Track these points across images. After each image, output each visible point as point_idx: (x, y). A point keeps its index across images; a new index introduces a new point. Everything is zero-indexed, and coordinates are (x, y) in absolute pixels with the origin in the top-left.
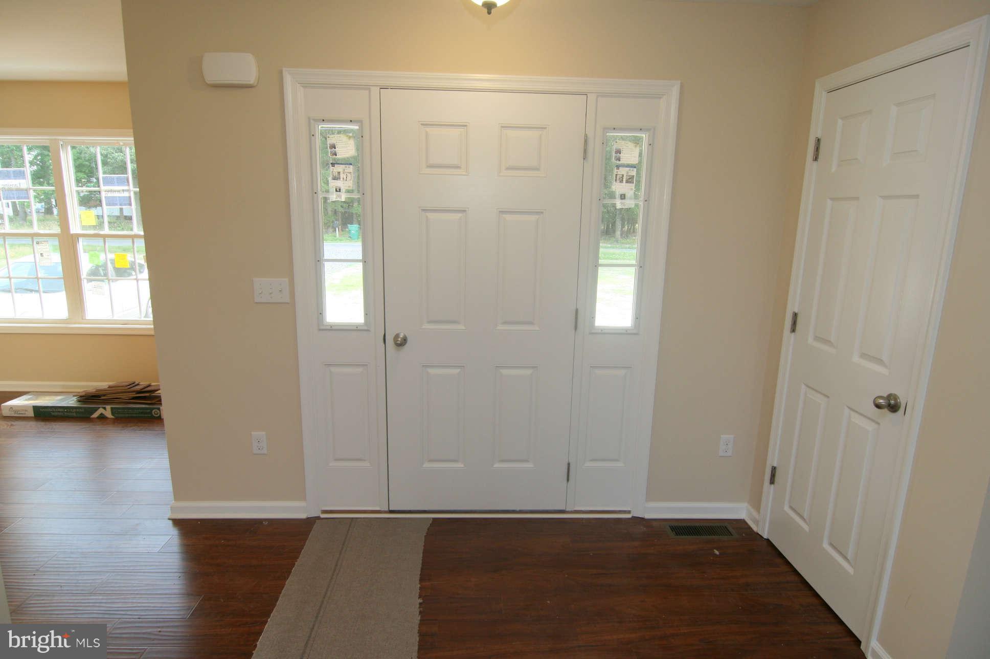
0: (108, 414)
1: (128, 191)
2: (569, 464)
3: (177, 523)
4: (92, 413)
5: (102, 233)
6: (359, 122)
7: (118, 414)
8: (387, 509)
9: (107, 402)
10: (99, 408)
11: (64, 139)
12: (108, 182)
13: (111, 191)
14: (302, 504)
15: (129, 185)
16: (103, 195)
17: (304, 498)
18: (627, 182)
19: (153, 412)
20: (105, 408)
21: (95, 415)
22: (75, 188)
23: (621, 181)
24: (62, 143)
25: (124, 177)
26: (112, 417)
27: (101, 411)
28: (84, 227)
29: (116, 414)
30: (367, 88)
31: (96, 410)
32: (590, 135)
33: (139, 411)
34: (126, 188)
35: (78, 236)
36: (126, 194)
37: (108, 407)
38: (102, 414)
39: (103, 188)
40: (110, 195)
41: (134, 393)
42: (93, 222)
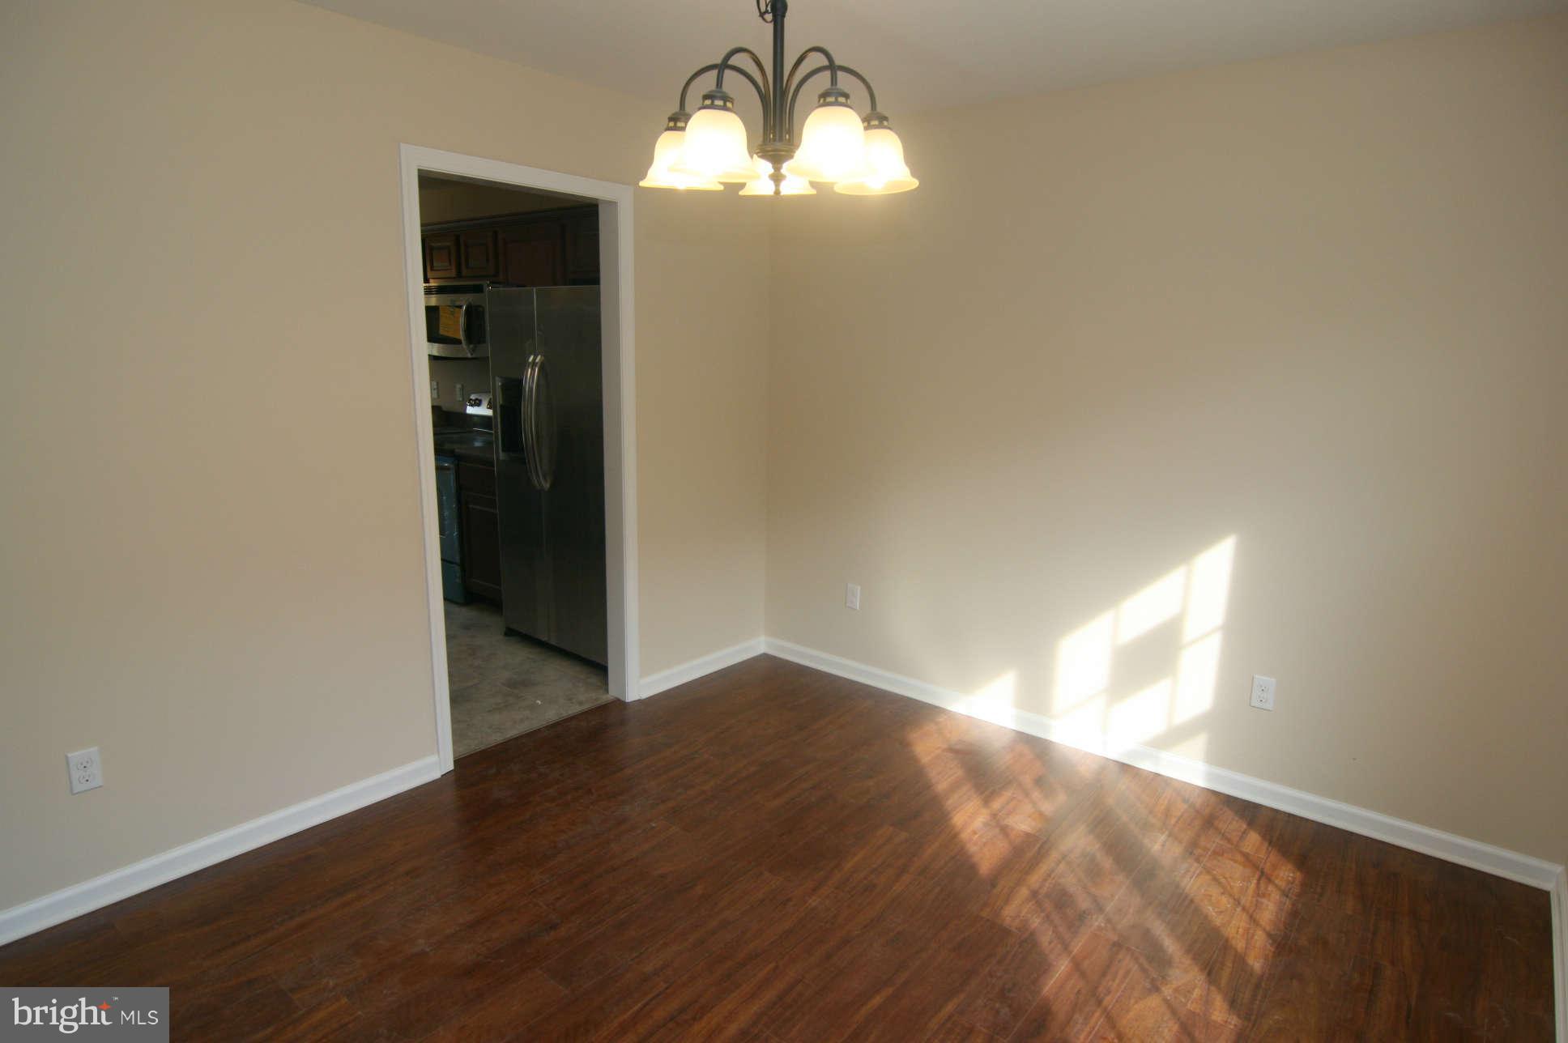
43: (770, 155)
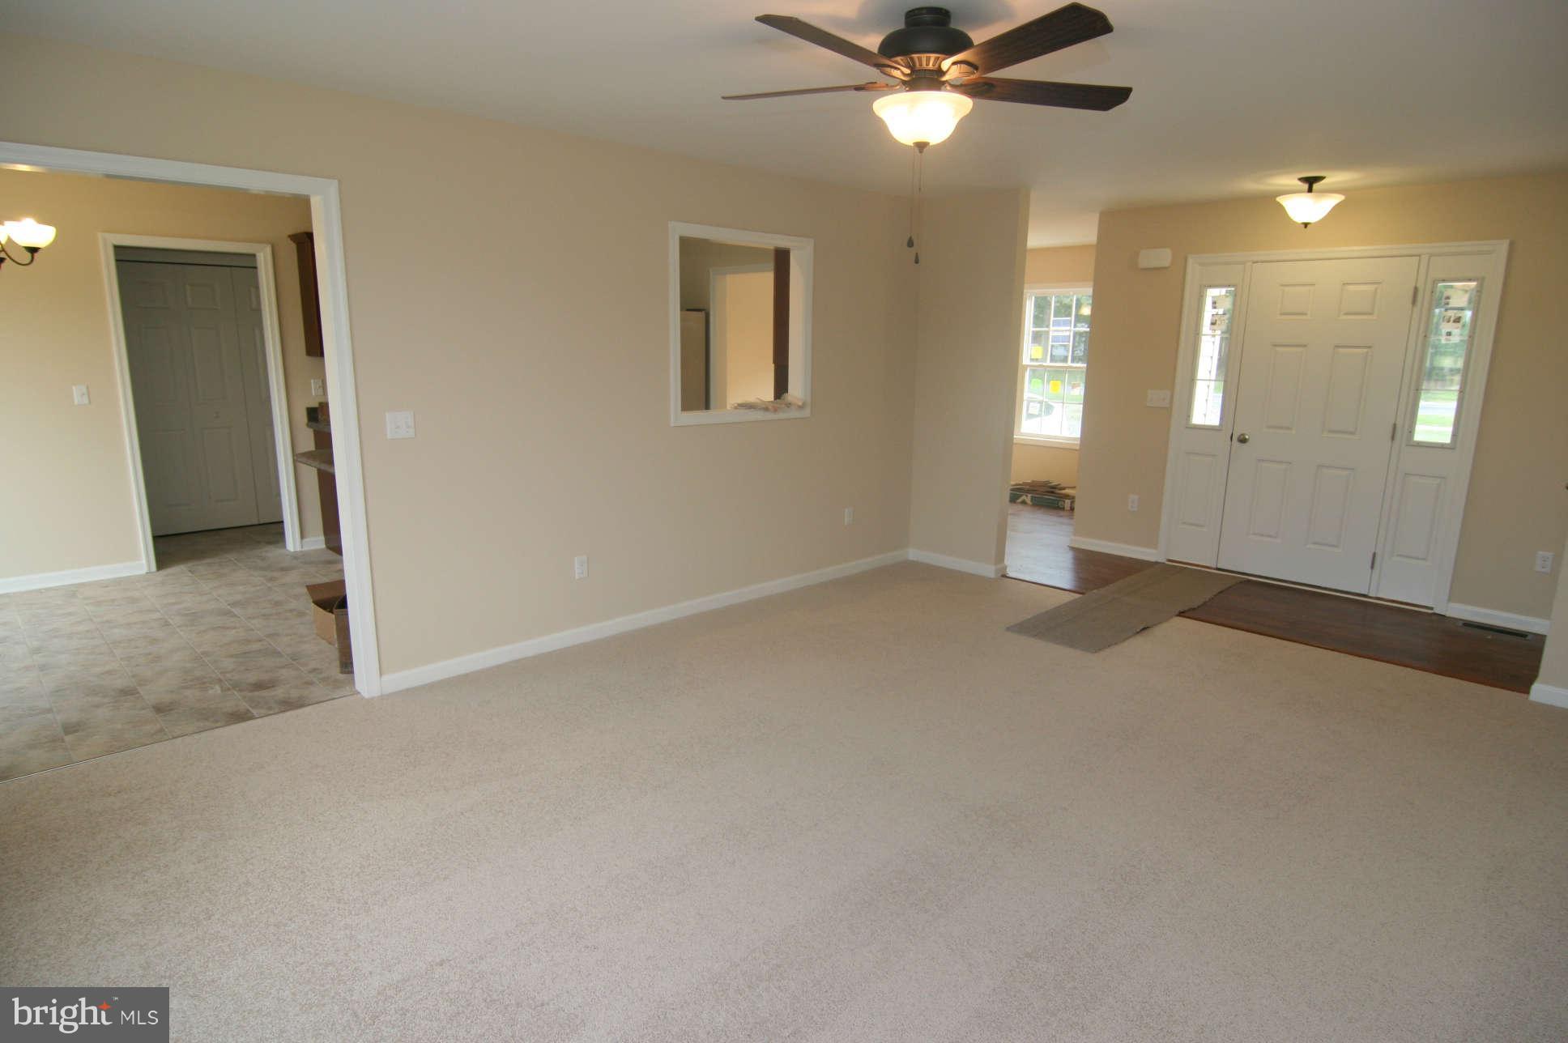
0: (1029, 499)
1: (1070, 331)
2: (1374, 555)
3: (1073, 549)
4: (1017, 499)
5: (1044, 364)
6: (1233, 286)
8: (1215, 567)
9: (1028, 491)
10: (1024, 495)
12: (1056, 324)
13: (1057, 331)
14: (1154, 551)
15: (1071, 326)
16: (1051, 334)
17: (1156, 548)
18: (1454, 321)
20: (1027, 496)
21: (1020, 500)
22: (1032, 329)
23: (1449, 321)
25: (1068, 320)
26: (1031, 501)
27: (1024, 497)
28: (1032, 360)
29: (1034, 501)
30: (1243, 263)
31: (1021, 496)
32: (1420, 286)
33: (1050, 501)
34: (1068, 328)
35: (1028, 366)
36: (1068, 333)
37: (1029, 495)
38: (1024, 500)
39: (1052, 328)
40: (1055, 334)
41: (1047, 488)
42: (1039, 356)
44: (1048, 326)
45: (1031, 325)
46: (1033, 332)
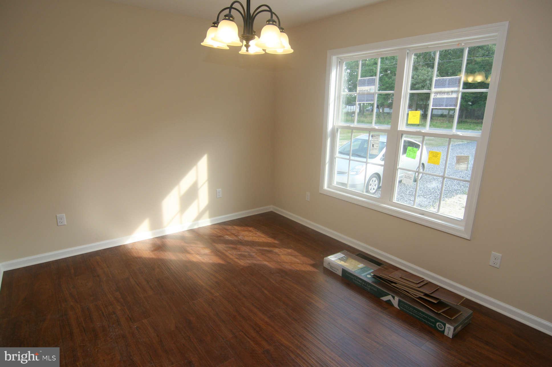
0: (395, 302)
1: (457, 92)
4: (383, 296)
5: (423, 131)
7: (403, 307)
10: (389, 295)
11: (410, 48)
12: (439, 84)
13: (440, 93)
15: (459, 86)
16: (432, 96)
19: (438, 324)
20: (394, 297)
21: (385, 299)
22: (410, 91)
24: (408, 51)
25: (456, 79)
26: (398, 308)
28: (408, 125)
29: (402, 306)
31: (387, 295)
33: (424, 316)
34: (456, 89)
35: (403, 132)
36: (454, 96)
37: (397, 299)
38: (390, 300)
39: (434, 90)
40: (439, 96)
41: (422, 294)
42: (418, 121)
43: (245, 38)
44: (429, 88)
45: (409, 88)
46: (410, 94)
